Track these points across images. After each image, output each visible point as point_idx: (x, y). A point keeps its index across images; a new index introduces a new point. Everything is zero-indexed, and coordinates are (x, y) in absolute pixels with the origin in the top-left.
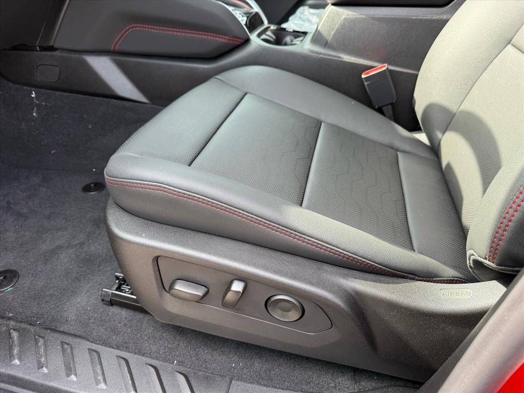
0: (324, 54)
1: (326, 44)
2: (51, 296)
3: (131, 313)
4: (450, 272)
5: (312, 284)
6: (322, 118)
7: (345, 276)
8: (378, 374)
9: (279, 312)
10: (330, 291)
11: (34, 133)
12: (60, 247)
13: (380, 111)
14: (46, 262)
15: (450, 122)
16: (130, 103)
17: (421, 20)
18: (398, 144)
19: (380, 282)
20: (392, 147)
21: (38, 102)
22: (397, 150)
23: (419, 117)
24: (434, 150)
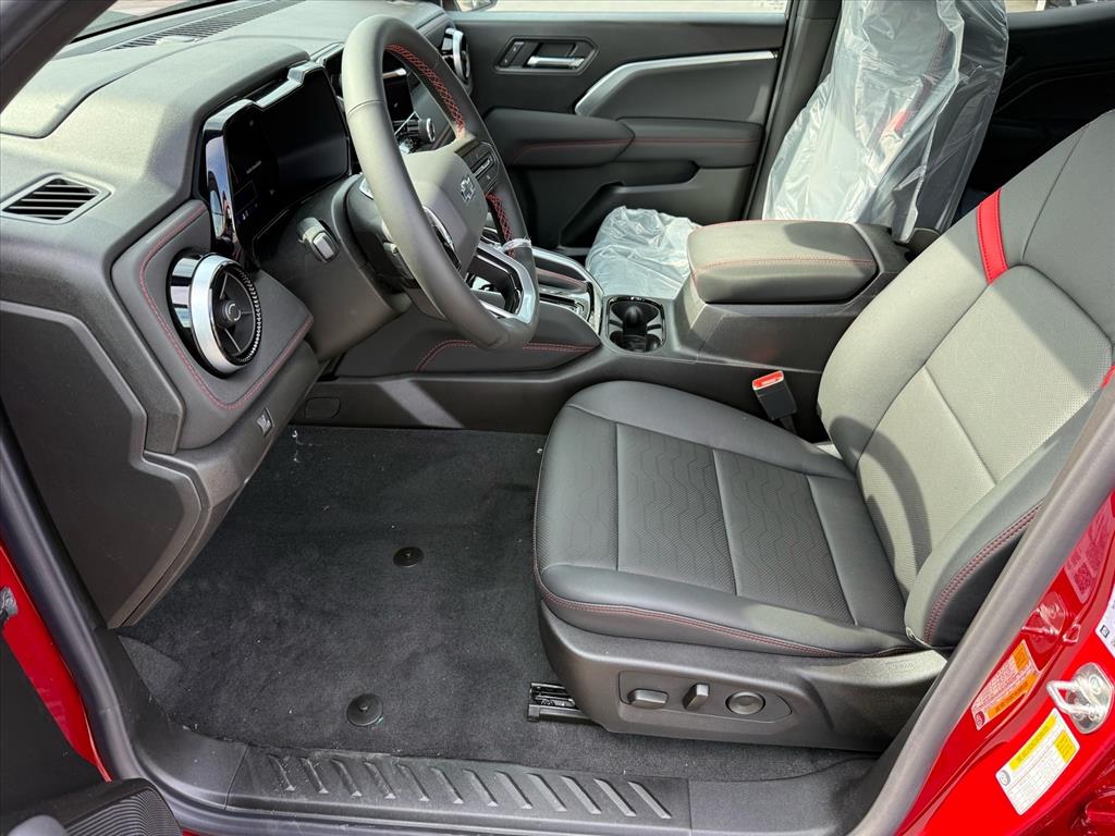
0: (700, 359)
1: (702, 347)
2: (436, 719)
3: (563, 727)
4: (892, 642)
5: (772, 679)
6: (712, 443)
7: (801, 665)
8: (832, 750)
9: (740, 707)
10: (790, 683)
11: (294, 485)
12: (415, 655)
13: (778, 423)
14: (407, 676)
15: (868, 443)
16: (440, 431)
17: (819, 318)
18: (807, 465)
19: (831, 665)
20: (798, 471)
21: (302, 444)
22: (806, 473)
23: (827, 430)
24: (850, 469)
